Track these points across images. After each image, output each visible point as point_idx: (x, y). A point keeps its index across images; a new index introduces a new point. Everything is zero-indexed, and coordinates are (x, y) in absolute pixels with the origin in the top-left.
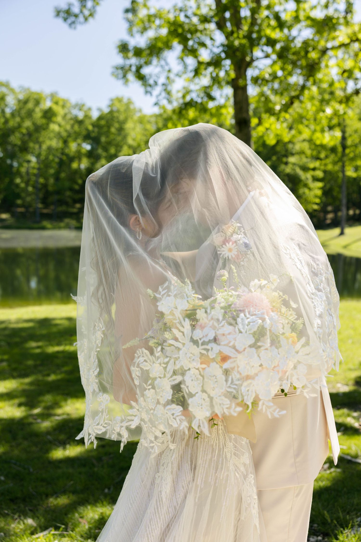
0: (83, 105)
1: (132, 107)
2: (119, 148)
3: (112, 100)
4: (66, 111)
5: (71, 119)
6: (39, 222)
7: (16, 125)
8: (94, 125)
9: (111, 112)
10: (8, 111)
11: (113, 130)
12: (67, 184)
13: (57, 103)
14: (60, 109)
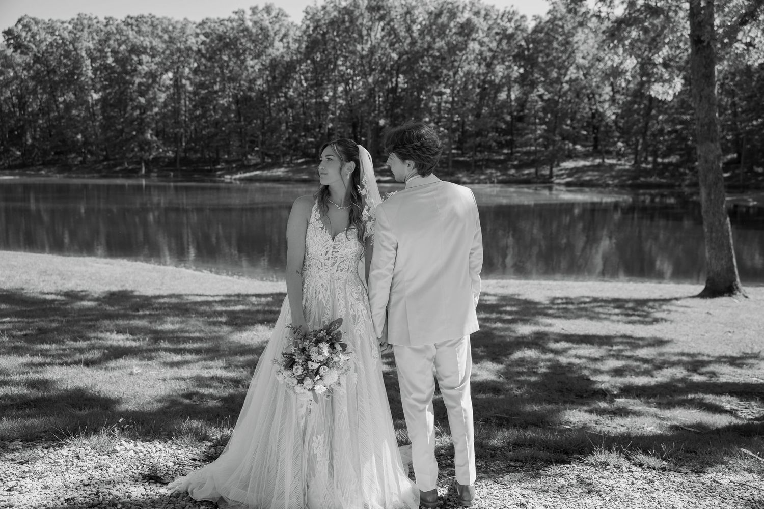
0: (514, 13)
2: (563, 71)
4: (490, 22)
5: (497, 33)
6: (452, 174)
7: (426, 46)
8: (527, 40)
9: (552, 21)
10: (416, 28)
11: (555, 45)
12: (491, 122)
13: (477, 13)
14: (482, 20)
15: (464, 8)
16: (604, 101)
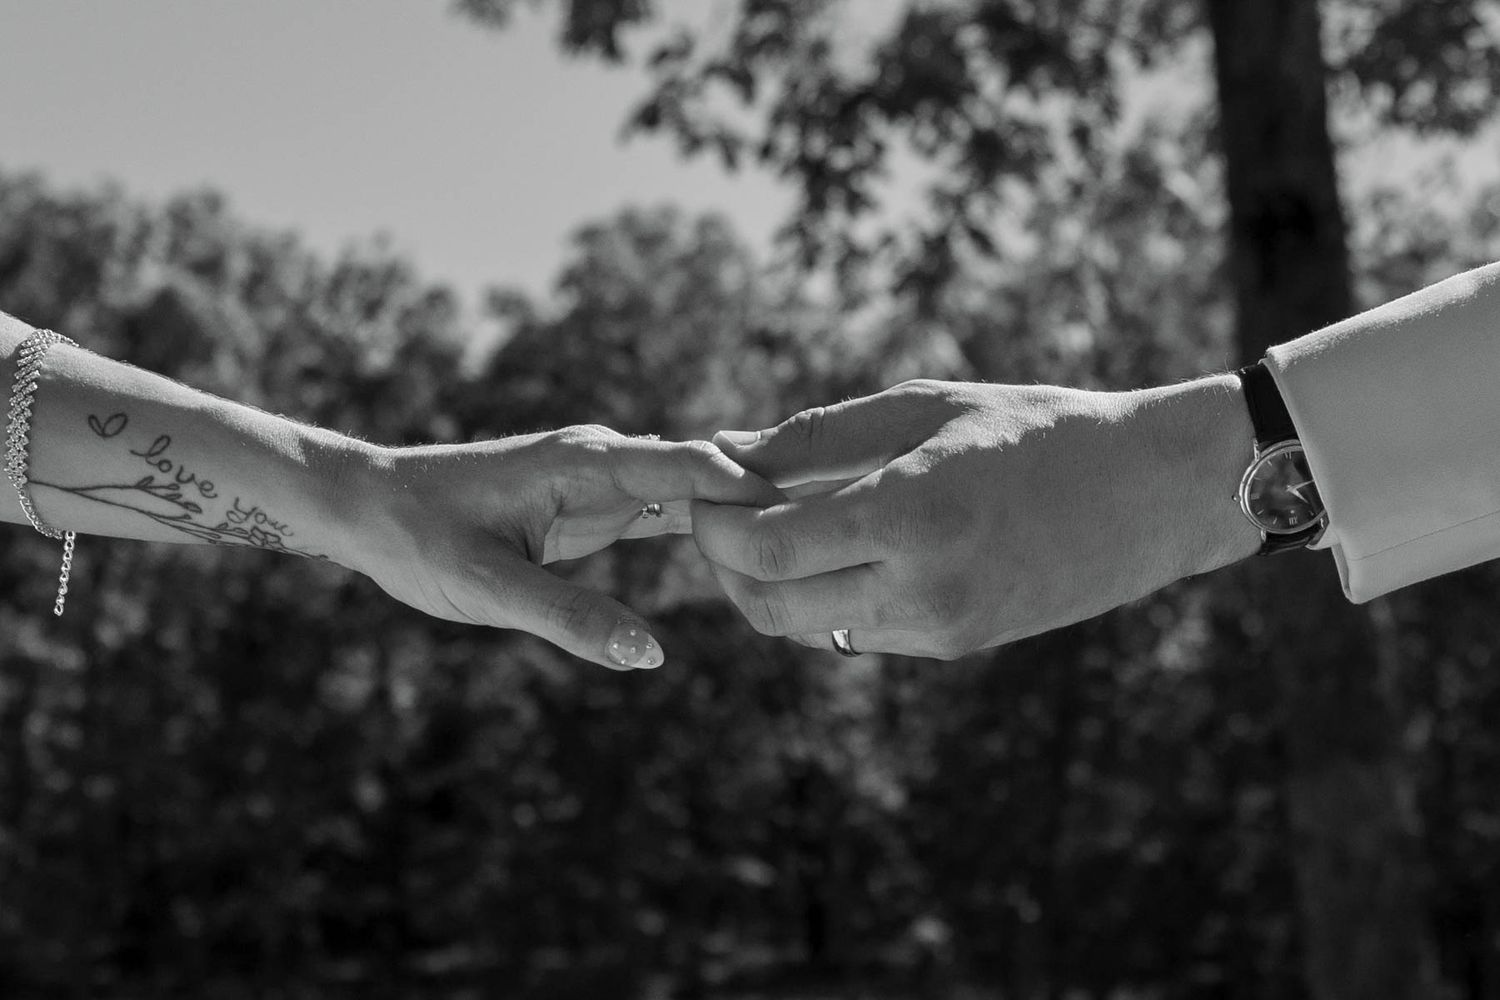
0: (394, 274)
1: (729, 277)
3: (589, 235)
4: (277, 317)
5: (311, 374)
9: (585, 318)
13: (210, 268)
14: (231, 305)
15: (143, 233)
16: (849, 722)
